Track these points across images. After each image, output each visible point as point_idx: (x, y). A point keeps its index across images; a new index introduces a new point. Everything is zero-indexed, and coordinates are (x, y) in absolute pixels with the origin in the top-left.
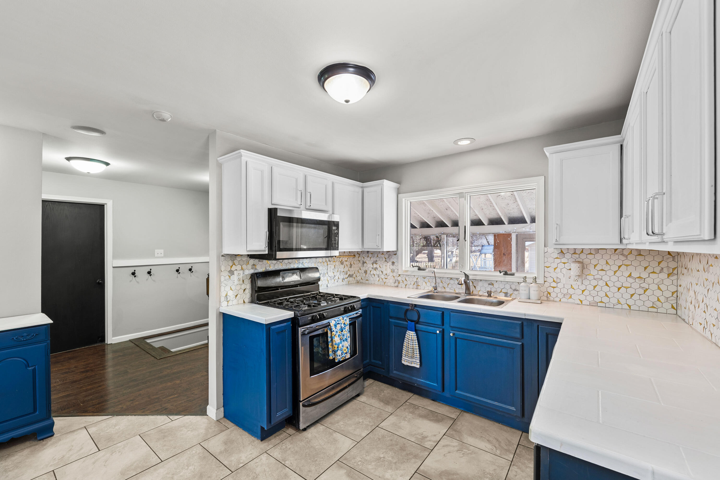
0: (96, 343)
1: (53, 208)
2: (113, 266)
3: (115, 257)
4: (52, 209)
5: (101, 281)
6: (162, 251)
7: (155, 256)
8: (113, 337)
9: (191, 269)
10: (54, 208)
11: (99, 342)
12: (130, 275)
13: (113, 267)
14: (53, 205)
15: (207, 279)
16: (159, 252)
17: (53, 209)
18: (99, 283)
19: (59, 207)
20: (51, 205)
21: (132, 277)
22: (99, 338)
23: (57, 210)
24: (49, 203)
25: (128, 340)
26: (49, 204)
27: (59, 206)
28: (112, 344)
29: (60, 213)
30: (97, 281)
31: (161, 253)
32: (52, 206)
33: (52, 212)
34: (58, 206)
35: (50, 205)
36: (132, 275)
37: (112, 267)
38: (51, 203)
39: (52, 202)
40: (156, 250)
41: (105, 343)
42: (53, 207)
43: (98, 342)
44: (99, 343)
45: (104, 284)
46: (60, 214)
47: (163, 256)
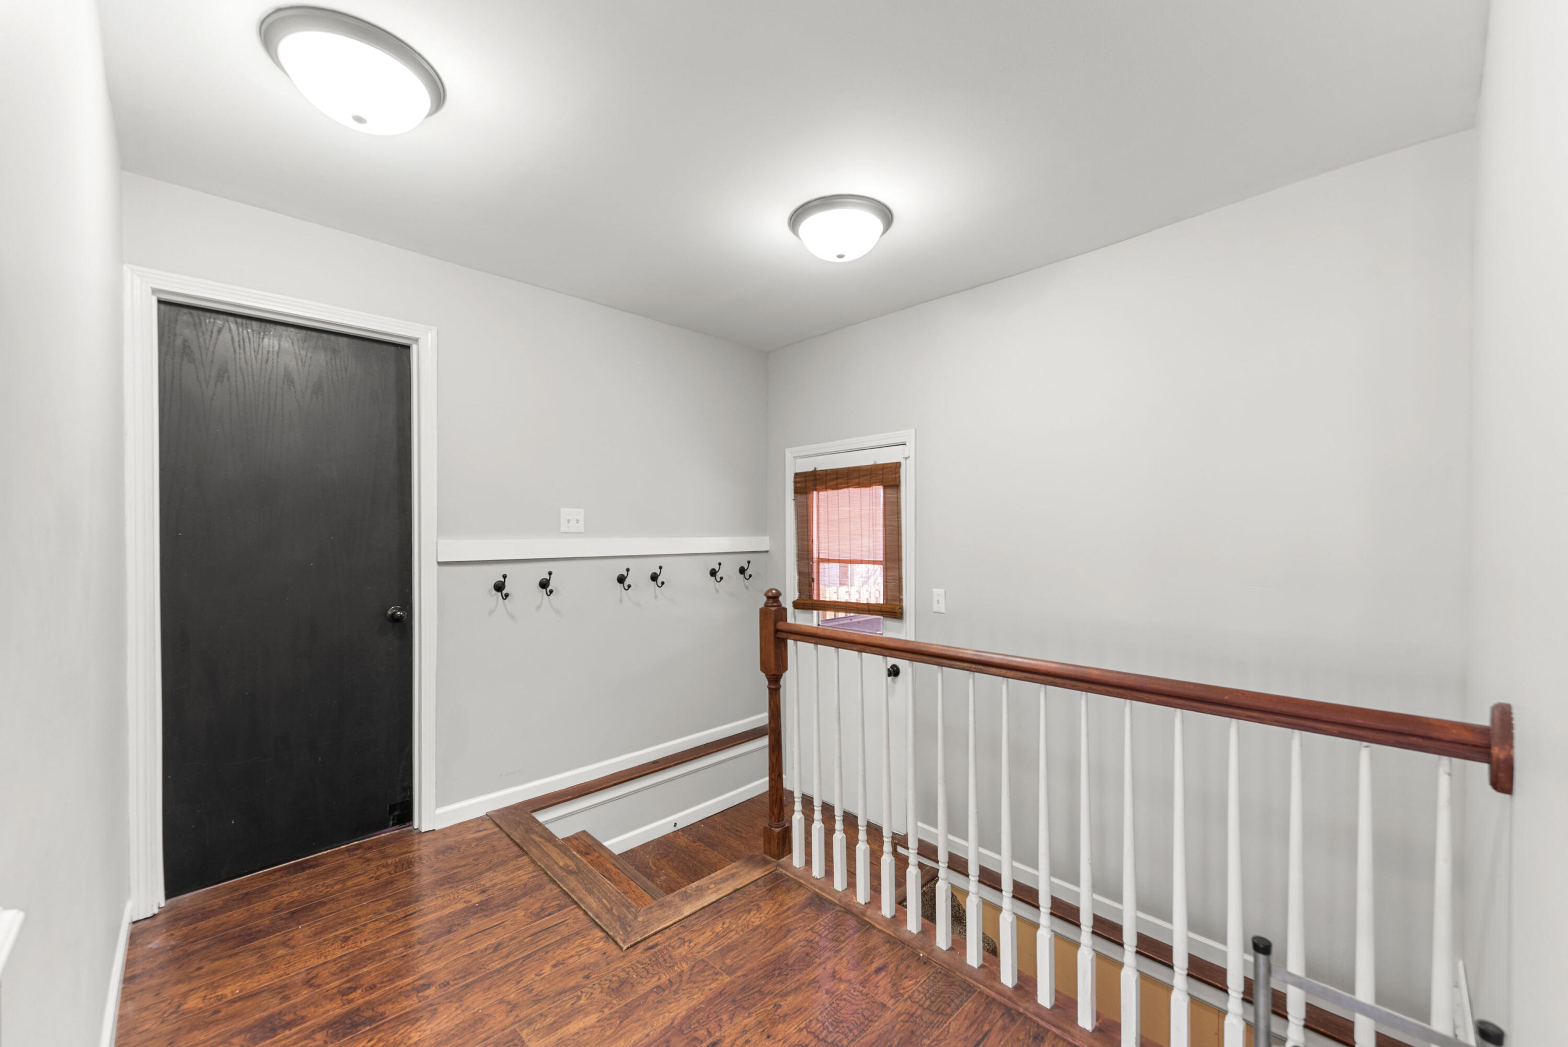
0: (383, 826)
1: (241, 341)
2: (439, 561)
3: (443, 529)
4: (239, 346)
5: (400, 610)
6: (579, 513)
7: (562, 530)
8: (438, 805)
9: (655, 573)
10: (247, 344)
11: (393, 825)
12: (490, 591)
13: (440, 563)
14: (241, 330)
15: (764, 613)
16: (572, 516)
17: (242, 343)
18: (395, 619)
19: (263, 338)
20: (233, 326)
21: (495, 597)
22: (395, 811)
23: (256, 349)
24: (227, 321)
25: (482, 813)
26: (226, 325)
27: (261, 336)
28: (434, 830)
29: (267, 360)
30: (390, 612)
31: (579, 519)
32: (239, 334)
33: (240, 353)
34: (259, 333)
35: (230, 330)
36: (494, 592)
37: (436, 564)
38: (237, 323)
39: (239, 320)
40: (562, 509)
41: (412, 825)
42: (241, 337)
43: (391, 823)
44: (394, 828)
45: (412, 622)
46: (266, 363)
47: (582, 531)
